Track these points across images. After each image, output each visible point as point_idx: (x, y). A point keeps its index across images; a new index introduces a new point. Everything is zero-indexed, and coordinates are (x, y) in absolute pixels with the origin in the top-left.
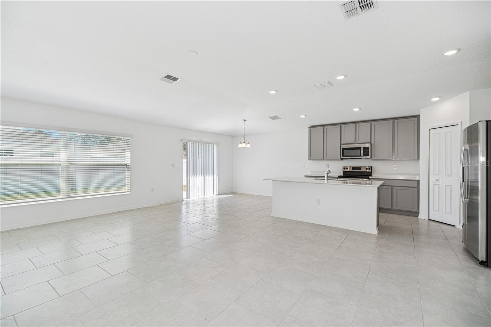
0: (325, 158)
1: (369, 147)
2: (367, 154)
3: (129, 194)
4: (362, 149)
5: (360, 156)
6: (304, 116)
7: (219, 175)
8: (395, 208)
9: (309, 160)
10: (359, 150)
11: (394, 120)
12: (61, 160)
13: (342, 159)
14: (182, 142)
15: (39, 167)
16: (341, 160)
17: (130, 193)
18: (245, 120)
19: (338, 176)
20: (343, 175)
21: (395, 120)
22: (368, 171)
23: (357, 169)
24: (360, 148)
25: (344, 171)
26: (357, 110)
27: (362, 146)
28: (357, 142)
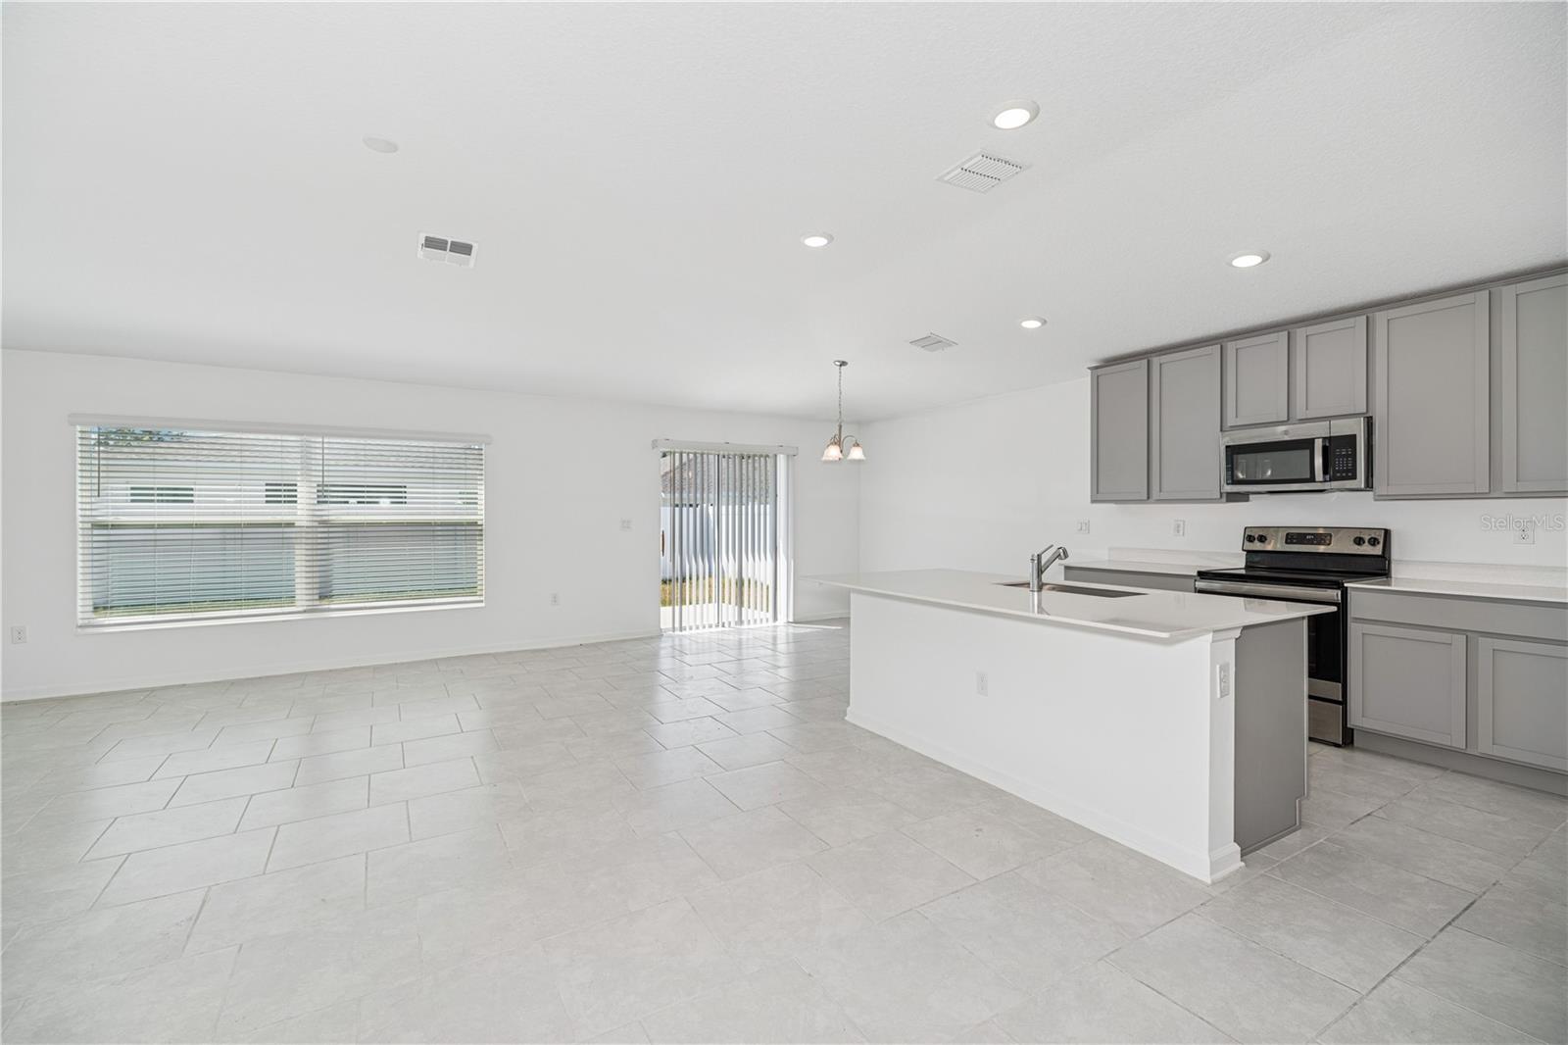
0: (1155, 494)
1: (1354, 437)
2: (1348, 471)
3: (482, 608)
4: (1318, 445)
5: (1312, 479)
6: (1038, 324)
7: (795, 556)
8: (1484, 747)
9: (1093, 501)
10: (1308, 451)
11: (1492, 290)
12: (299, 512)
13: (1232, 497)
14: (655, 450)
15: (237, 530)
16: (1228, 501)
17: (483, 605)
18: (843, 364)
19: (1195, 574)
20: (1247, 567)
21: (1505, 289)
22: (1366, 549)
23: (1310, 542)
24: (1308, 444)
25: (1249, 552)
26: (1247, 261)
27: (1318, 431)
28: (1300, 412)
